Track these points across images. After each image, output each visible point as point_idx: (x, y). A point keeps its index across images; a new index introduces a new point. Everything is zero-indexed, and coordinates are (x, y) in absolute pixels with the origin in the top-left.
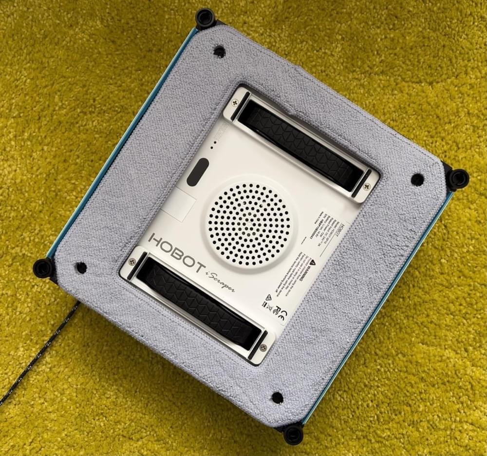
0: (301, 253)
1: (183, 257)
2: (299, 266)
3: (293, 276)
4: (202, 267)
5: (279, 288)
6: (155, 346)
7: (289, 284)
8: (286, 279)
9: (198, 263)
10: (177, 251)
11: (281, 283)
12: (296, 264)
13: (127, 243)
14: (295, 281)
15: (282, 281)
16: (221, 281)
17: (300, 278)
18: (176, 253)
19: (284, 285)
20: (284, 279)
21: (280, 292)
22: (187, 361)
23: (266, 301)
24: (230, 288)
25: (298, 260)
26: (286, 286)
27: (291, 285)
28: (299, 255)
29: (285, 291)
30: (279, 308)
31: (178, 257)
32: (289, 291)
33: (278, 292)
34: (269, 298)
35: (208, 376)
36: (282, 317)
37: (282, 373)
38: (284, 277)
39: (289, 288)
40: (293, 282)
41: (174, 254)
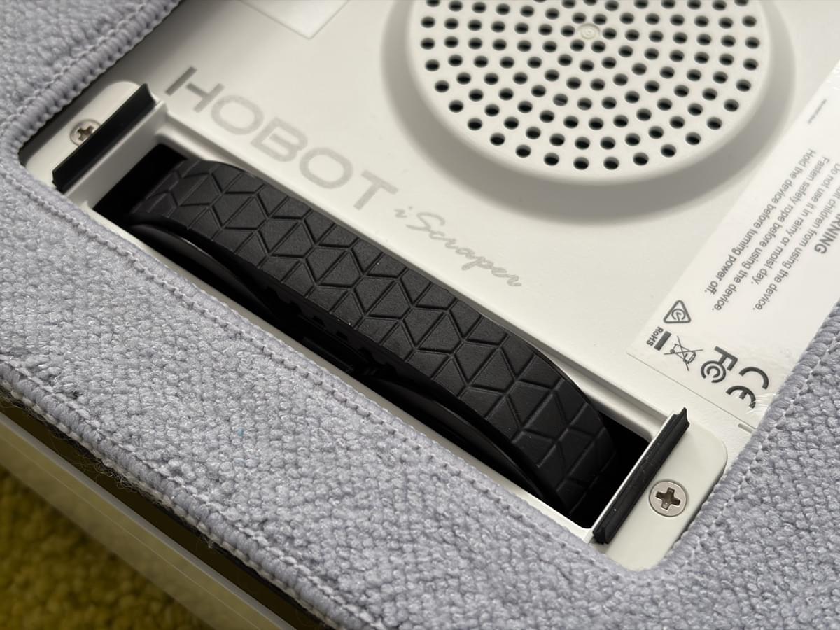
0: (811, 154)
1: (300, 154)
2: (806, 199)
3: (781, 234)
4: (381, 192)
5: (721, 275)
6: (129, 439)
7: (770, 263)
8: (755, 243)
9: (367, 175)
10: (278, 131)
11: (732, 261)
12: (792, 192)
13: (78, 42)
14: (796, 255)
15: (738, 251)
16: (459, 244)
17: (816, 240)
18: (276, 138)
19: (748, 265)
20: (743, 245)
21: (730, 291)
22: (284, 514)
23: (667, 328)
24: (498, 272)
25: (802, 179)
26: (754, 271)
27: (778, 268)
28: (805, 161)
29: (749, 292)
30: (726, 355)
31: (283, 151)
32: (772, 290)
33: (721, 290)
34: (679, 313)
35: (388, 590)
36: (746, 391)
37: (785, 589)
38: (742, 237)
39: (768, 281)
40: (785, 256)
41: (268, 142)
